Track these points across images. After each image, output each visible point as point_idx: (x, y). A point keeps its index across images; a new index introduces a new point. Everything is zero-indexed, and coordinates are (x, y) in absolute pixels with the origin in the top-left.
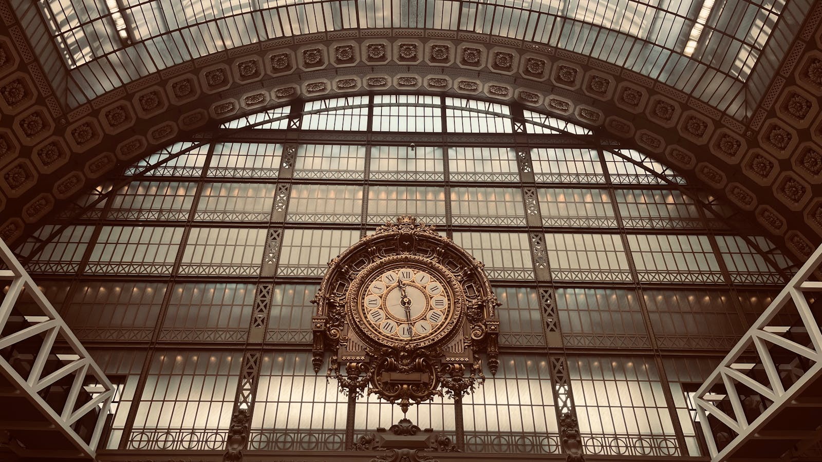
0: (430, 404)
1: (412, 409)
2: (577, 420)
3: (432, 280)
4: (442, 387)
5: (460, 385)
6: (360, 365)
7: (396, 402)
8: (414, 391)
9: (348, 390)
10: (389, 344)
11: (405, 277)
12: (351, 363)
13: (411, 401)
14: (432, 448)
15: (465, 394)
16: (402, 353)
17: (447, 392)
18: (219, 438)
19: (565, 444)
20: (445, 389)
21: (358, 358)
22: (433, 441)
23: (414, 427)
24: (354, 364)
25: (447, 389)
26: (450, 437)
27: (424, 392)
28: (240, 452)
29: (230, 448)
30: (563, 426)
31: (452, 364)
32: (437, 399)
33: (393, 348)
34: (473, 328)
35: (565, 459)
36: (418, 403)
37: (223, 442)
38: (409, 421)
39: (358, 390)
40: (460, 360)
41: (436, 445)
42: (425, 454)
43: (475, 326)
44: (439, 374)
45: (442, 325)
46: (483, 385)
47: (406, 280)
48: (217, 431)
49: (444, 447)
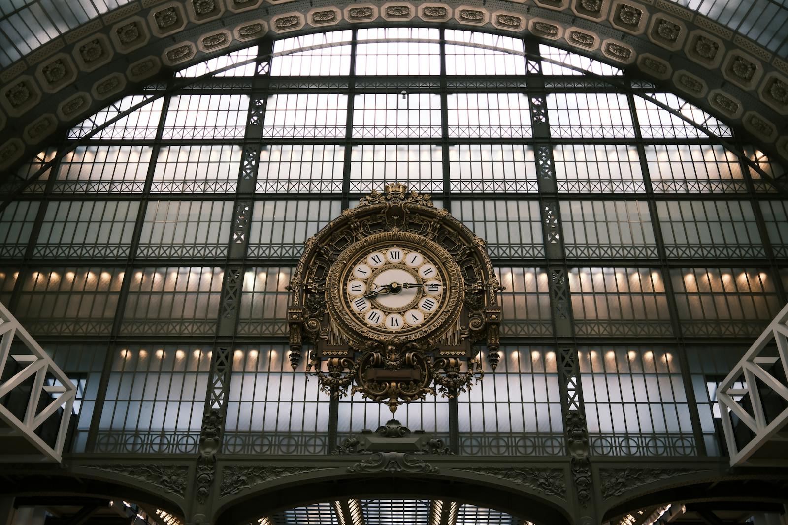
0: (421, 403)
1: (401, 409)
2: (585, 419)
3: (426, 261)
4: (435, 384)
5: (455, 383)
6: (342, 360)
7: (383, 401)
8: (404, 389)
9: (329, 388)
10: (375, 337)
11: (394, 258)
12: (332, 358)
13: (400, 400)
14: (423, 450)
15: (462, 392)
16: (390, 348)
17: (441, 390)
18: (191, 441)
19: (569, 445)
20: (438, 387)
21: (340, 353)
22: (424, 443)
23: (404, 428)
24: (336, 360)
25: (440, 386)
26: (444, 440)
27: (415, 389)
28: (214, 456)
29: (202, 452)
30: (569, 425)
31: (447, 359)
32: (429, 397)
33: (380, 342)
34: (471, 316)
35: (569, 461)
36: (408, 403)
37: (195, 444)
38: (397, 422)
39: (341, 388)
40: (456, 354)
41: (427, 448)
42: (415, 458)
43: (474, 315)
44: (432, 369)
45: (435, 315)
46: (482, 381)
47: (395, 261)
48: (188, 433)
49: (436, 450)
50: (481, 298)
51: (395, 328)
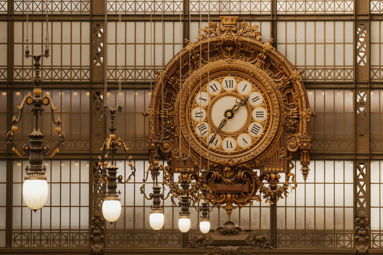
0: (250, 207)
1: (235, 212)
2: (370, 221)
3: (254, 89)
4: (261, 192)
5: (275, 193)
6: (190, 175)
7: (222, 205)
8: (236, 199)
10: (215, 159)
11: (229, 86)
13: (234, 205)
14: (251, 245)
15: (280, 198)
16: (226, 168)
17: (265, 197)
19: (356, 240)
20: (263, 195)
22: (251, 239)
23: (237, 228)
25: (265, 195)
26: (266, 236)
27: (245, 198)
29: (93, 247)
30: (357, 225)
31: (269, 174)
32: (255, 203)
33: (219, 164)
34: (289, 139)
35: (354, 253)
36: (240, 208)
37: (86, 240)
38: (232, 223)
40: (276, 171)
41: (253, 243)
42: (245, 251)
43: (291, 137)
44: (258, 182)
45: (261, 138)
46: (295, 189)
47: (229, 90)
48: (79, 231)
49: (260, 244)
50: (297, 123)
51: (229, 150)
